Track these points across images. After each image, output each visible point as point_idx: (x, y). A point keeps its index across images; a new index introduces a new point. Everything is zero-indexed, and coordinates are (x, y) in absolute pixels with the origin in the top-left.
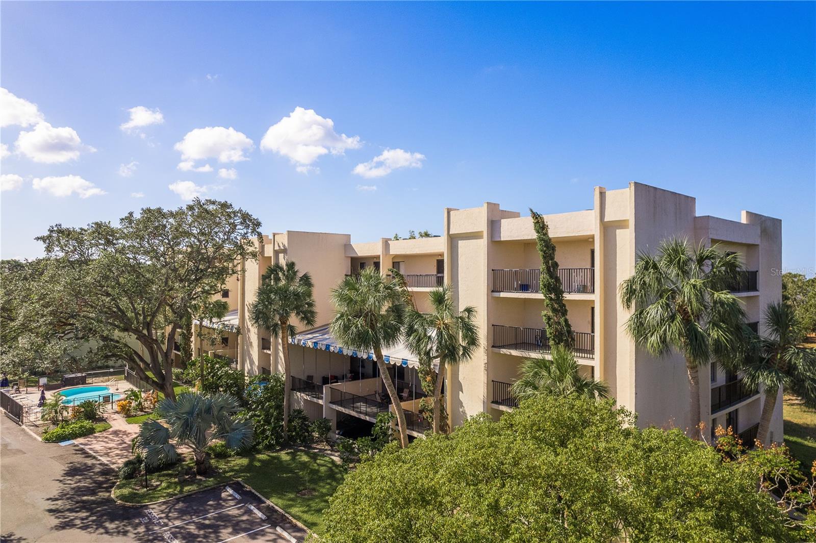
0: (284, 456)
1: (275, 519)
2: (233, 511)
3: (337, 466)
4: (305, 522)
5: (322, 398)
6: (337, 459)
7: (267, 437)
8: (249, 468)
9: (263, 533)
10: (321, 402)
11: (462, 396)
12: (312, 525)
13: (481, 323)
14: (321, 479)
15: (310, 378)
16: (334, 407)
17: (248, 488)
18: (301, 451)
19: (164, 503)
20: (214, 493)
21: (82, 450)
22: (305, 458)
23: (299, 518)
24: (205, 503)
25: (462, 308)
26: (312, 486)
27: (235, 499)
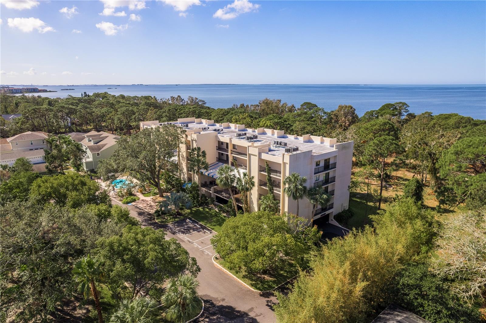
0: (201, 209)
1: (203, 228)
2: (191, 225)
3: (217, 213)
4: (211, 228)
5: (211, 190)
6: (217, 210)
7: (195, 203)
8: (191, 213)
9: (201, 231)
10: (211, 192)
11: (252, 196)
12: (213, 229)
13: (256, 180)
14: (213, 216)
15: (206, 182)
16: (215, 194)
17: (193, 219)
18: (206, 207)
19: (172, 224)
20: (184, 220)
21: (137, 207)
22: (207, 210)
23: (209, 227)
24: (183, 224)
25: (251, 176)
26: (211, 219)
27: (190, 222)
